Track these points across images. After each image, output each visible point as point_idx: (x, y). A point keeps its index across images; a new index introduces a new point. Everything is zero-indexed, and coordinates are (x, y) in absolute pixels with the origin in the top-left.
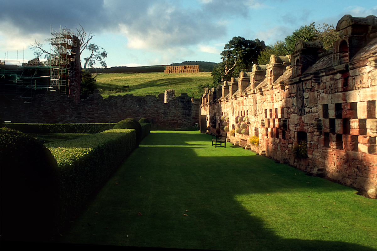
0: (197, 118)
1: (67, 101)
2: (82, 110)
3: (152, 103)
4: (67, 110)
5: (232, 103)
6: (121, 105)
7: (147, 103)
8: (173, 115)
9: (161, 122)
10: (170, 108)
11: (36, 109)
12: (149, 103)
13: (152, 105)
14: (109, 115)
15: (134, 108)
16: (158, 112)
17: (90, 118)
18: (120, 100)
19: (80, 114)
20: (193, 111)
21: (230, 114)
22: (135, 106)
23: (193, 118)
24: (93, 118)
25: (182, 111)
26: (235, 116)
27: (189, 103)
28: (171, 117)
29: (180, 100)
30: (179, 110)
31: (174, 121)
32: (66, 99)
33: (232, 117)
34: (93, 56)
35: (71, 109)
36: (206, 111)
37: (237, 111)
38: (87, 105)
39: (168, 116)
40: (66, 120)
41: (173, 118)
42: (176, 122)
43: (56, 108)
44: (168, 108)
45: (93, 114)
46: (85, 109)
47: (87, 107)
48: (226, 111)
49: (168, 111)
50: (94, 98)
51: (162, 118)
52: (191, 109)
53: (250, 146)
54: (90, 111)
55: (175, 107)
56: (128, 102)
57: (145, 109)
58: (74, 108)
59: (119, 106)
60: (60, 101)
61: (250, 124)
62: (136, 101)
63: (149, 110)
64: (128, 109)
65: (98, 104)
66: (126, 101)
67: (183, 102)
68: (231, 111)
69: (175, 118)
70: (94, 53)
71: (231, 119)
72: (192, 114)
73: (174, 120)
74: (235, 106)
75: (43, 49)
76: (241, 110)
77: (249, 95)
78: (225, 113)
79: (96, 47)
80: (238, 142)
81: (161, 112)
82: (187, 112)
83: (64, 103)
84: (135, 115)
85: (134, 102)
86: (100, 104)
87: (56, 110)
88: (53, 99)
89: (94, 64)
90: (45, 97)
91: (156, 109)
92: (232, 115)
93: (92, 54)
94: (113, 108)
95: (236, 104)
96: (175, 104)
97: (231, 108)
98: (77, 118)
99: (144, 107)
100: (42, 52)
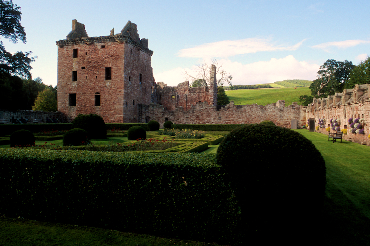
0: (304, 121)
1: (212, 109)
2: (222, 115)
3: (271, 110)
4: (212, 115)
5: (344, 109)
6: (249, 111)
7: (267, 110)
8: (286, 118)
9: (278, 124)
10: (284, 113)
11: (191, 114)
12: (269, 109)
13: (271, 112)
14: (240, 118)
15: (258, 113)
16: (276, 116)
17: (227, 120)
18: (248, 108)
19: (220, 117)
20: (302, 115)
21: (342, 117)
22: (259, 112)
23: (302, 120)
24: (229, 121)
25: (293, 115)
26: (348, 119)
27: (298, 110)
28: (285, 119)
29: (292, 107)
30: (291, 115)
31: (287, 123)
32: (211, 108)
33: (344, 119)
34: (223, 79)
35: (214, 114)
36: (314, 115)
37: (350, 114)
38: (225, 112)
39: (283, 119)
40: (211, 122)
41: (286, 120)
42: (289, 123)
43: (204, 114)
44: (283, 113)
45: (230, 118)
46: (224, 115)
47: (225, 113)
48: (337, 115)
49: (283, 115)
50: (230, 106)
51: (279, 120)
52: (300, 114)
53: (365, 142)
54: (228, 116)
55: (288, 112)
56: (254, 109)
57: (266, 114)
58: (216, 113)
59: (247, 112)
60: (207, 109)
61: (366, 125)
62: (259, 109)
63: (269, 115)
64: (254, 114)
65: (233, 111)
66: (252, 108)
67: (294, 109)
68: (343, 115)
69: (288, 120)
70: (224, 76)
71: (342, 121)
72: (301, 117)
73: (287, 121)
74: (348, 111)
75: (190, 75)
76: (355, 114)
77: (365, 102)
78: (336, 116)
79: (225, 72)
80: (351, 139)
81: (277, 116)
82: (297, 116)
83: (210, 110)
84: (259, 118)
85: (258, 109)
86: (234, 111)
87: (204, 115)
88: (202, 108)
89: (223, 84)
90: (197, 107)
91: (274, 114)
92: (343, 118)
93: (222, 77)
94: (243, 114)
95: (348, 110)
96: (288, 110)
97: (343, 113)
98: (218, 121)
99: (265, 113)
100: (189, 77)
